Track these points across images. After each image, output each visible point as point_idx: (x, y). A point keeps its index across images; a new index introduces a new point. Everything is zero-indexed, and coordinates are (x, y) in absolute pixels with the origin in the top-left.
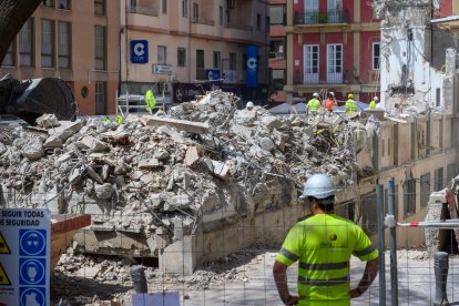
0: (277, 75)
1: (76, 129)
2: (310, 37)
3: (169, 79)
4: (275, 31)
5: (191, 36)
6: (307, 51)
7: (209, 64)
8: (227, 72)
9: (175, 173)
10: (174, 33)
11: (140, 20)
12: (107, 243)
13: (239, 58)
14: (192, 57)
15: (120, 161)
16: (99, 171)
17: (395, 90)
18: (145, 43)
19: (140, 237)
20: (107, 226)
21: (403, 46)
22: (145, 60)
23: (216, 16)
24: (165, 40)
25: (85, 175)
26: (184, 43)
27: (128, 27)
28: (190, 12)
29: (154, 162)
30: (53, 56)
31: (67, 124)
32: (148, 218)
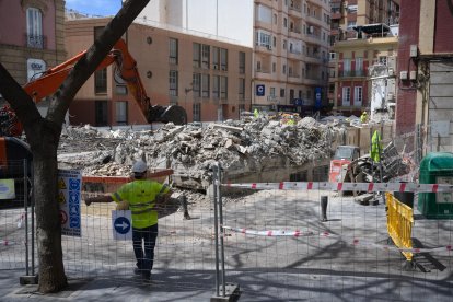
0: (331, 101)
1: (181, 130)
2: (346, 84)
3: (276, 103)
4: (331, 80)
5: (287, 83)
6: (345, 91)
7: (296, 96)
8: (306, 100)
9: (219, 151)
10: (279, 82)
11: (261, 75)
12: (185, 182)
13: (312, 94)
14: (288, 93)
15: (195, 145)
16: (184, 149)
17: (378, 111)
18: (263, 86)
19: (199, 180)
20: (185, 175)
21: (383, 88)
22: (263, 95)
23: (300, 73)
24: (274, 85)
25: (178, 151)
26: (284, 86)
27: (256, 79)
28: (287, 72)
29: (210, 146)
30: (218, 92)
31: (178, 127)
32: (203, 172)
